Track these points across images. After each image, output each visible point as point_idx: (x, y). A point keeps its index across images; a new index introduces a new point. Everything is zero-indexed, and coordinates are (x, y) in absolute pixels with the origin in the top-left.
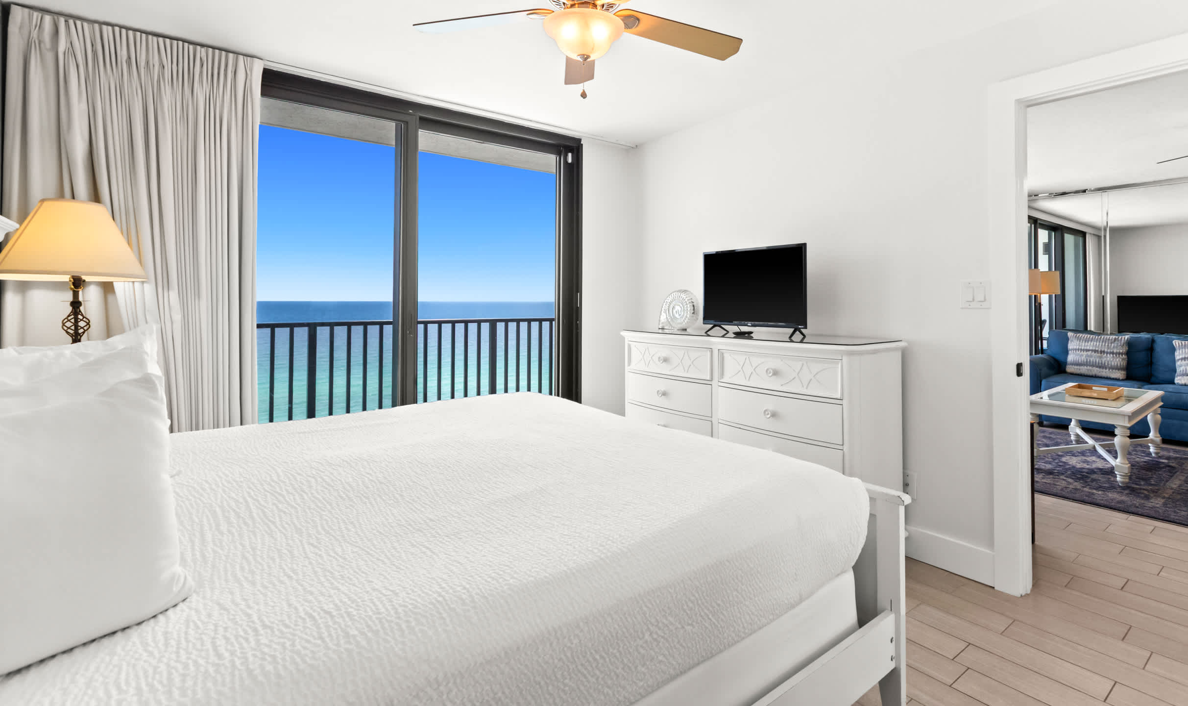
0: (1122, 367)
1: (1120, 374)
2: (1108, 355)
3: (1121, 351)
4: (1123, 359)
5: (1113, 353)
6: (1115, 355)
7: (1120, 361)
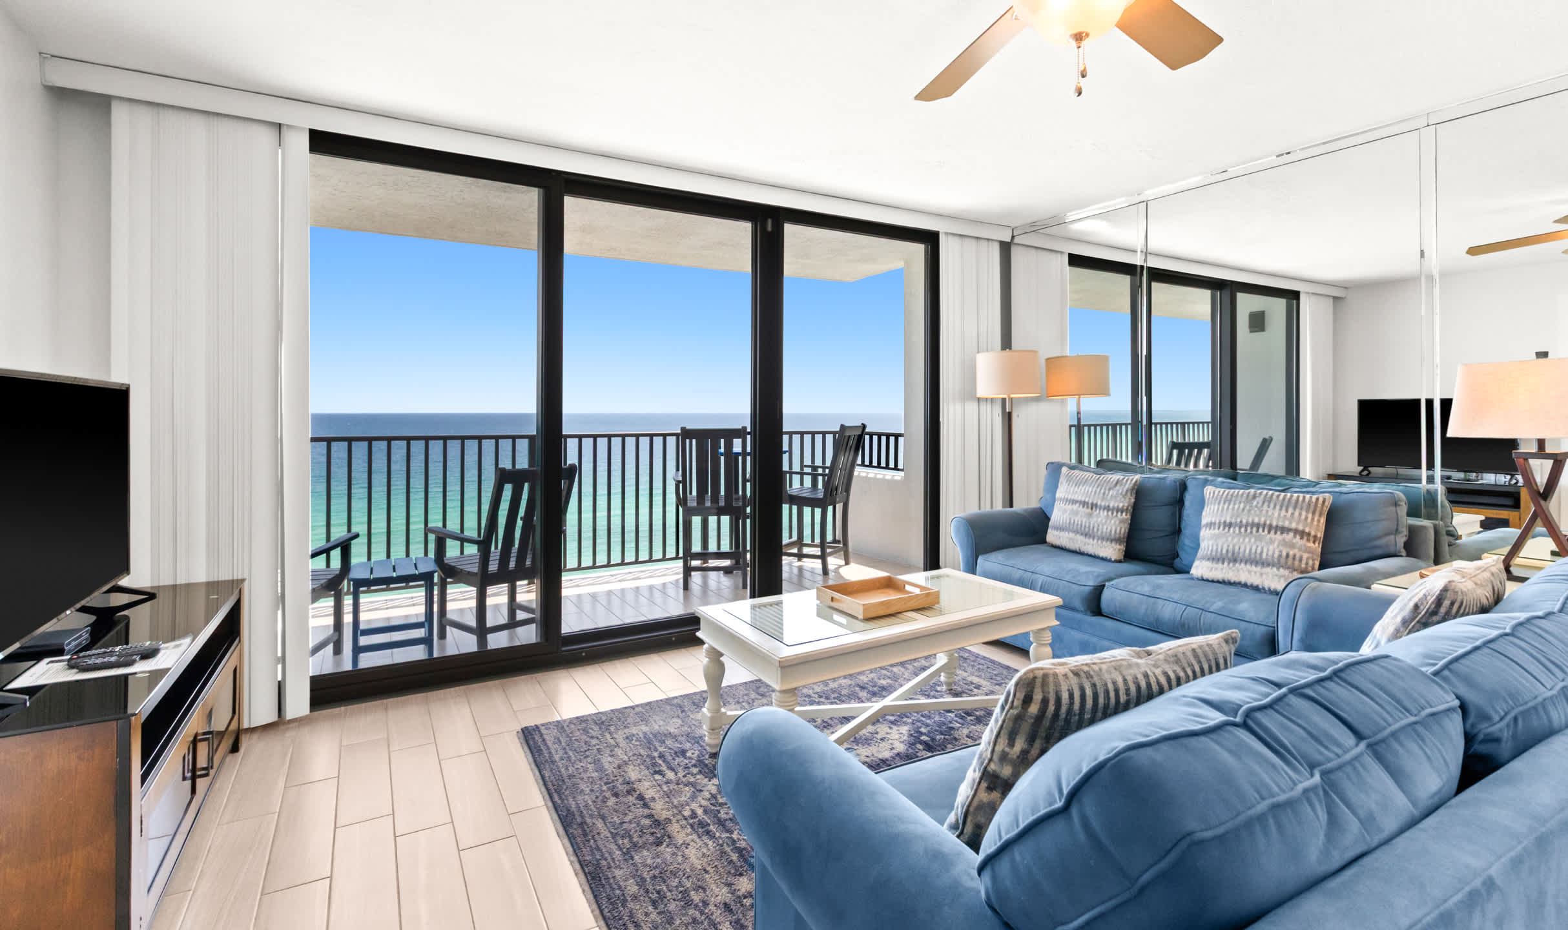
0: (1117, 536)
1: (1112, 551)
2: (1101, 512)
3: (1121, 505)
4: (1122, 521)
5: (1108, 508)
6: (1110, 513)
7: (1117, 524)
